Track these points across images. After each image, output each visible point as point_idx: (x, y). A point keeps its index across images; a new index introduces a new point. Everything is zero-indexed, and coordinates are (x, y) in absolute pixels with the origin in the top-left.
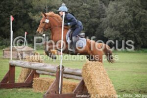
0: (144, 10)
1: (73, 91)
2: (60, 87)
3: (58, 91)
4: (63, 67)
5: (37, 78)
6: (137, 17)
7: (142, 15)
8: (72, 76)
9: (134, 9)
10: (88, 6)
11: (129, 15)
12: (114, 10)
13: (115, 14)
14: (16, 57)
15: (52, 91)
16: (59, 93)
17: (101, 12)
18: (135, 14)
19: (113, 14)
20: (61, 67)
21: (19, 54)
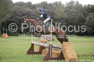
10: (78, 18)
12: (89, 19)
13: (90, 21)
19: (89, 21)
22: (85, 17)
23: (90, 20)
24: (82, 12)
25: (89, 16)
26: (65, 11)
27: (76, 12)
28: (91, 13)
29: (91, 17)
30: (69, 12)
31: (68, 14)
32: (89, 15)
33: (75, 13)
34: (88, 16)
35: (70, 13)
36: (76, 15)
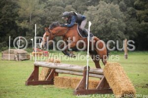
0: (114, 19)
5: (58, 77)
6: (108, 24)
7: (113, 23)
9: (106, 18)
11: (102, 22)
16: (86, 88)
18: (106, 22)
24: (73, 3)
25: (88, 12)
27: (60, 4)
28: (92, 7)
29: (93, 14)
30: (47, 3)
31: (45, 8)
34: (86, 11)
35: (49, 6)
36: (61, 9)
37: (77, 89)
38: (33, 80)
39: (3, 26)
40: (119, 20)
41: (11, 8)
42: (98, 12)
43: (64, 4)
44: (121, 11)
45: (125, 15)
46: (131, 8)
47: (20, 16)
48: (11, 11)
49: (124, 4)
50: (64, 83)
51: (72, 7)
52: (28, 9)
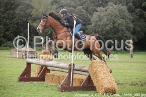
1: (80, 84)
2: (71, 80)
3: (70, 84)
4: (74, 65)
7: (120, 23)
8: (80, 72)
12: (98, 19)
13: (99, 23)
14: (21, 57)
15: (65, 84)
17: (87, 20)
18: (114, 23)
19: (97, 22)
20: (72, 65)
21: (24, 54)
22: (89, 16)
23: (100, 20)
24: (84, 4)
25: (98, 13)
26: (52, 2)
27: (72, 5)
28: (101, 8)
29: (102, 15)
30: (59, 4)
31: (57, 9)
32: (97, 11)
33: (70, 6)
34: (95, 12)
36: (72, 10)
37: (62, 86)
38: (25, 76)
39: (17, 26)
40: (127, 21)
41: (24, 9)
42: (106, 13)
43: (75, 5)
44: (129, 12)
45: (133, 16)
46: (138, 9)
47: (33, 16)
48: (25, 12)
49: (132, 5)
50: (54, 79)
51: (83, 8)
52: (41, 10)
